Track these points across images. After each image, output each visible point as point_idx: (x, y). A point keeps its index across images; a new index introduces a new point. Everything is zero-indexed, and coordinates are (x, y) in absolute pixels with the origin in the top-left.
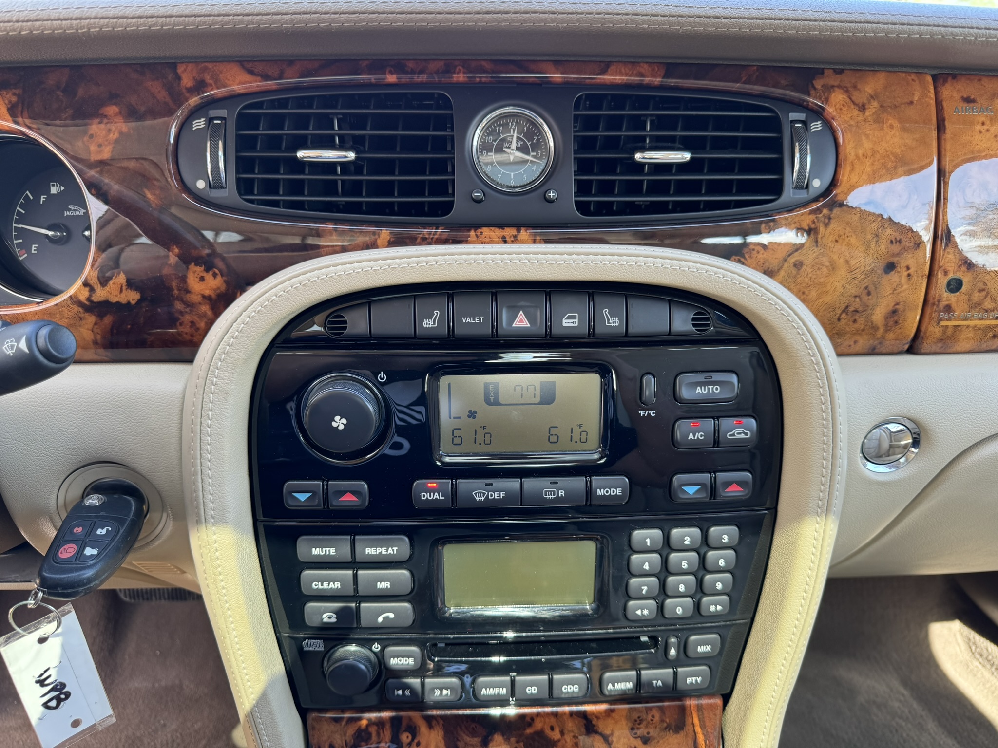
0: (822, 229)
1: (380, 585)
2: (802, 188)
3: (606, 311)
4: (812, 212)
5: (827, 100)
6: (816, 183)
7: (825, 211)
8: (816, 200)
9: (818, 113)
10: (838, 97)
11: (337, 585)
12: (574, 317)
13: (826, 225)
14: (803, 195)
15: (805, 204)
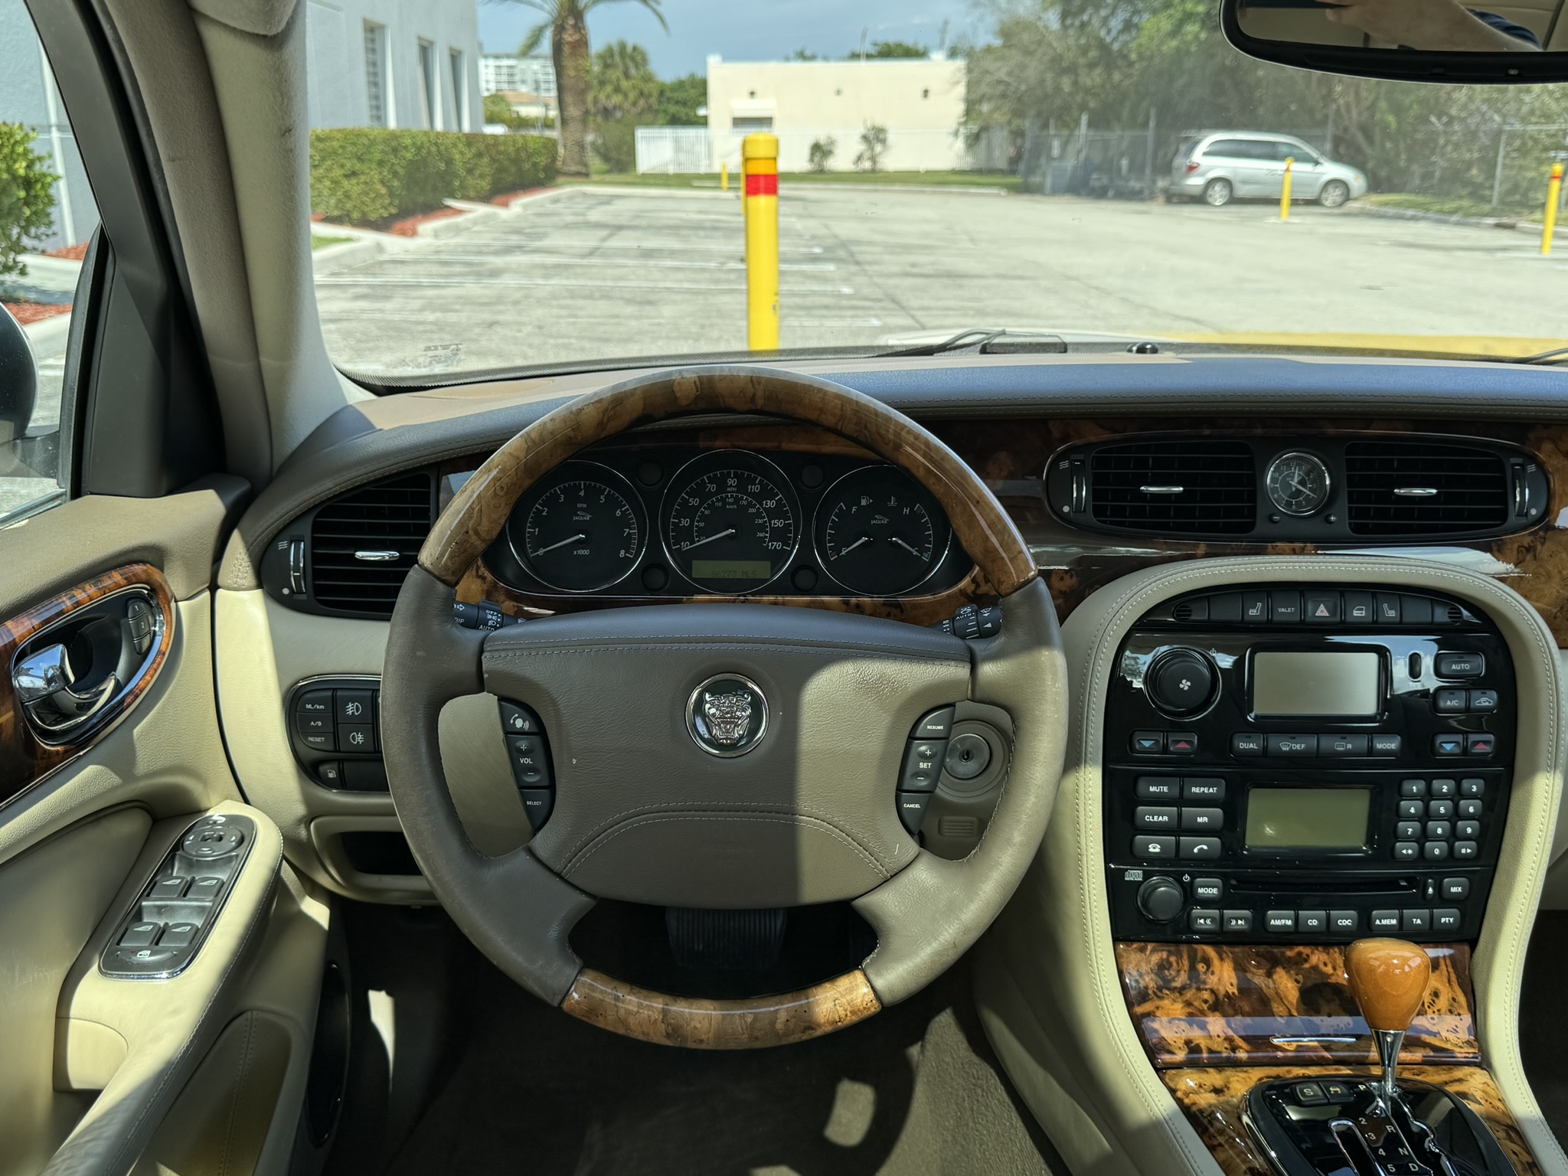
0: (1539, 547)
1: (1200, 820)
2: (1522, 516)
3: (1385, 606)
4: (1531, 534)
5: (1539, 449)
6: (1533, 512)
7: (1541, 533)
8: (1533, 524)
9: (1533, 459)
10: (1547, 446)
11: (1166, 818)
12: (1362, 610)
13: (1543, 544)
14: (1523, 521)
15: (1525, 528)
